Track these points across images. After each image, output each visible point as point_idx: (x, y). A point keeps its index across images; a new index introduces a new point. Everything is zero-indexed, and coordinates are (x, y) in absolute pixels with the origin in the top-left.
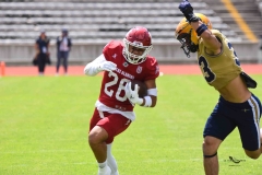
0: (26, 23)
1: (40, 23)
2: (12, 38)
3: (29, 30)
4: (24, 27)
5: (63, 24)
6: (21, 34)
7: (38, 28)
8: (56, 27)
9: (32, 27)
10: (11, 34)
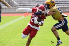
0: (33, 2)
1: (37, 2)
2: (30, 6)
3: (34, 4)
4: (33, 3)
5: (43, 2)
6: (32, 5)
7: (37, 3)
8: (41, 3)
9: (35, 3)
10: (30, 5)
